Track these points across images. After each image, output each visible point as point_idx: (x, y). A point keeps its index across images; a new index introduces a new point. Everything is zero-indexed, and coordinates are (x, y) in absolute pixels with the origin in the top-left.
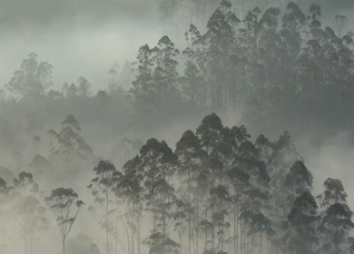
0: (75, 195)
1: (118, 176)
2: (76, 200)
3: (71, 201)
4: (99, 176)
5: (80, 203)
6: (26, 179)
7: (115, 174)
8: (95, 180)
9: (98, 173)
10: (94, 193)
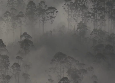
0: (56, 9)
1: (72, 3)
2: (56, 11)
3: (54, 11)
4: (66, 3)
5: (57, 12)
6: (43, 3)
7: (71, 3)
8: (65, 4)
9: (66, 2)
10: (64, 9)
